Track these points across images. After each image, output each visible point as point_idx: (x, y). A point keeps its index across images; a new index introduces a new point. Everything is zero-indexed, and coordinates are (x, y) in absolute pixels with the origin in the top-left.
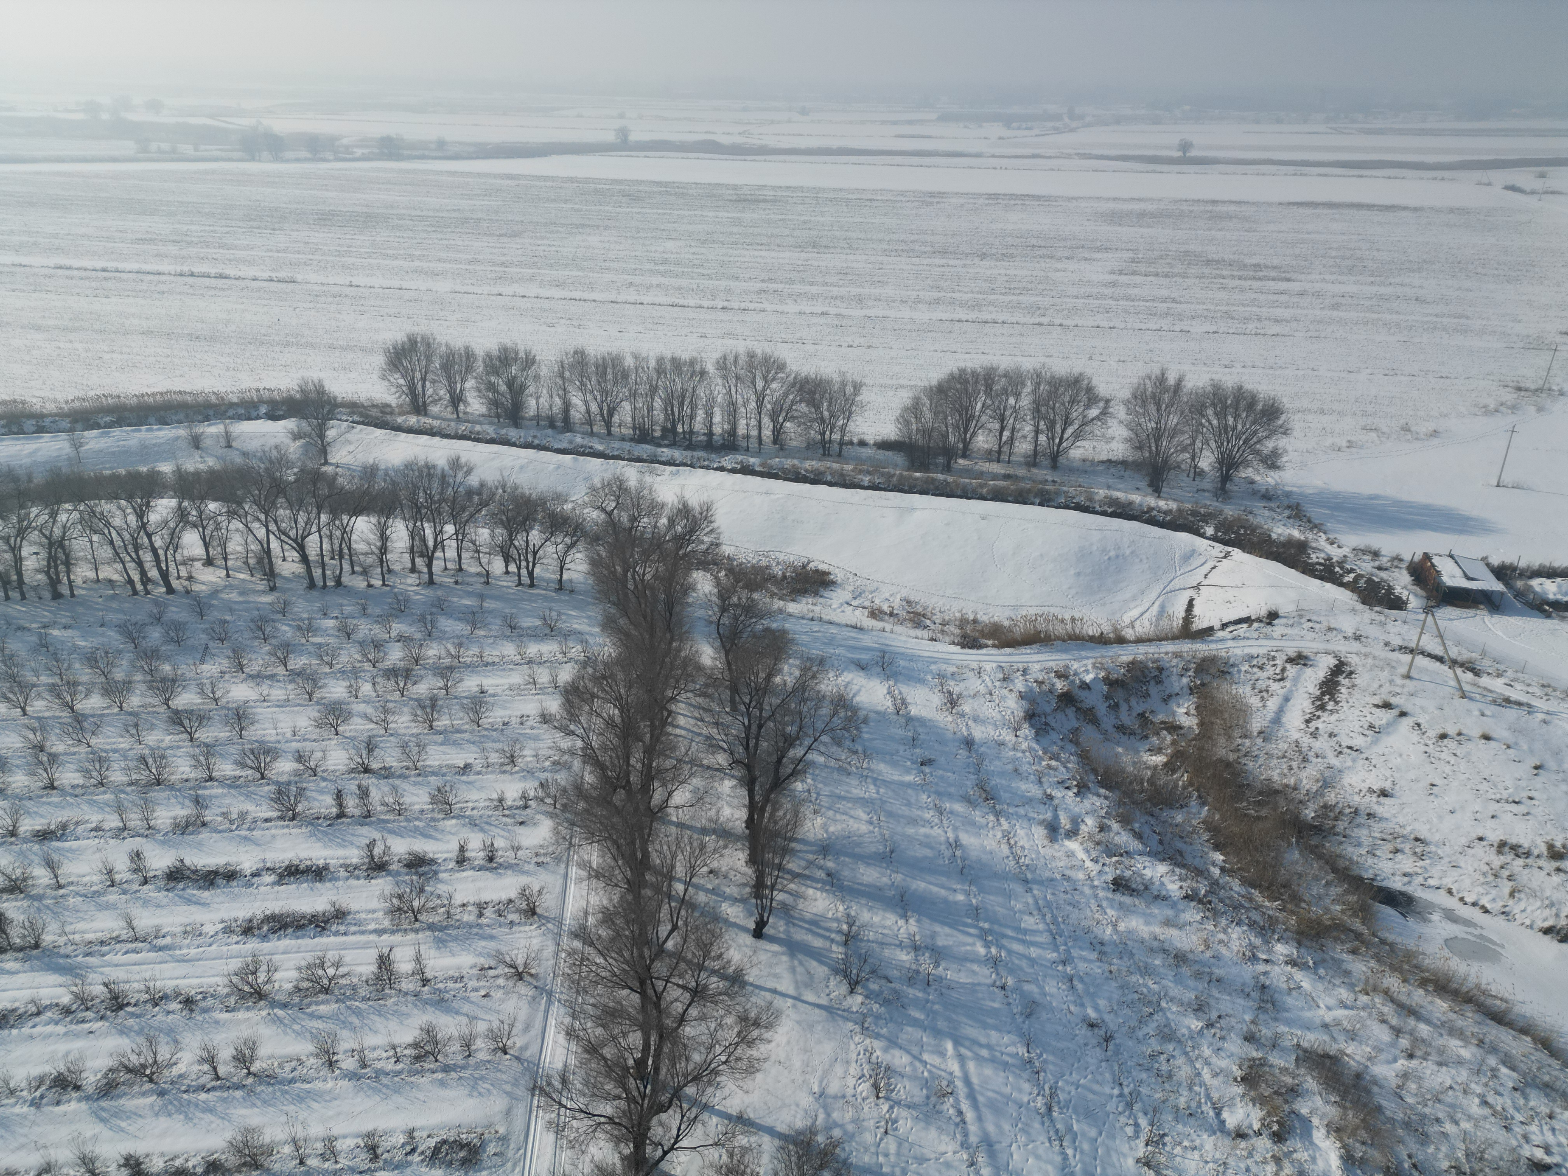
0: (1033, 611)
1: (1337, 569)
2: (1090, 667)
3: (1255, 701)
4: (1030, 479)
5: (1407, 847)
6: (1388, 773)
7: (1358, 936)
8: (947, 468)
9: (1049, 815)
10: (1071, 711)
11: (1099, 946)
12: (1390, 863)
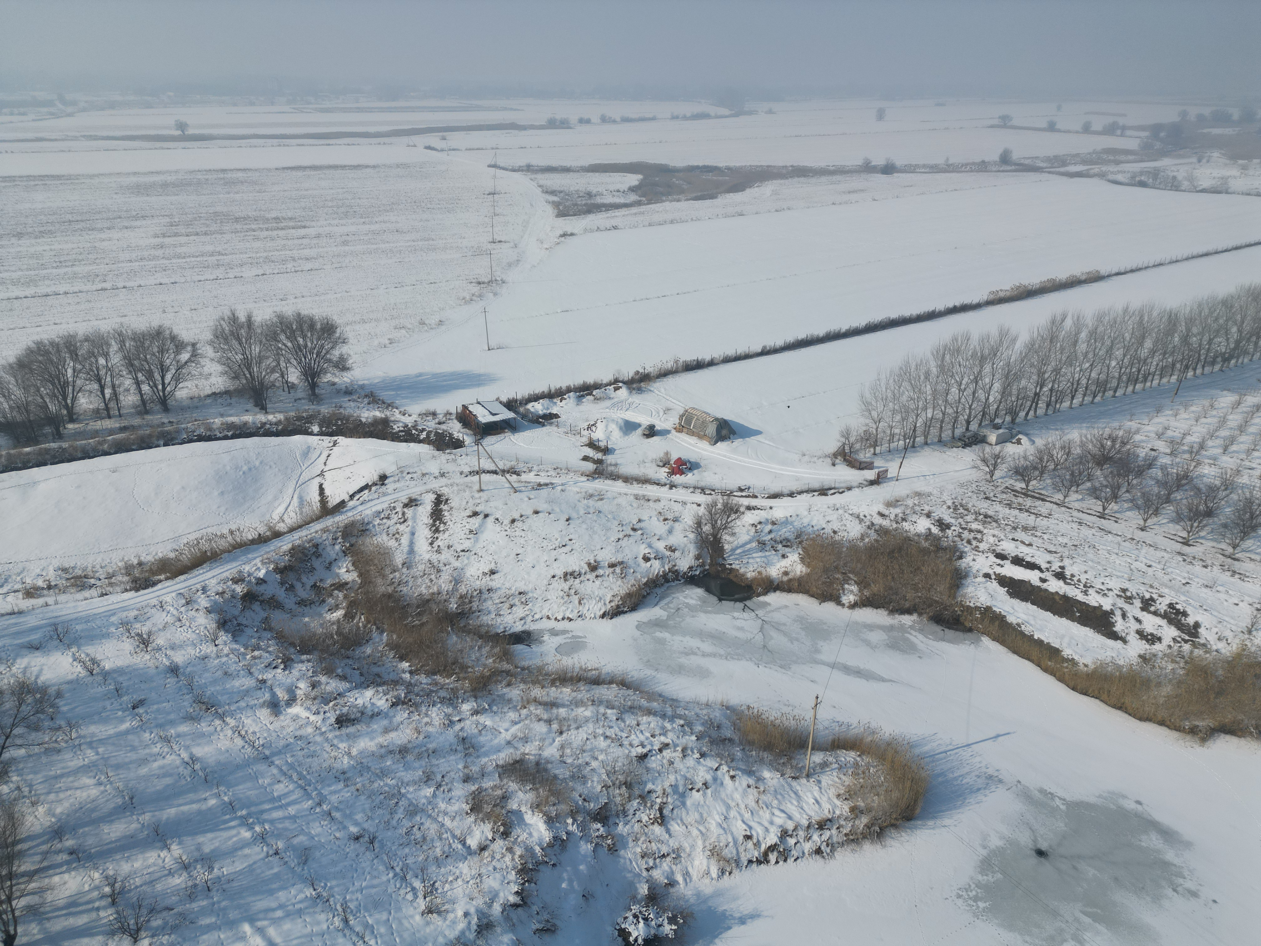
0: (192, 537)
1: (414, 432)
2: (259, 565)
3: (392, 543)
4: (147, 425)
5: (516, 601)
6: (490, 558)
7: (508, 673)
8: (58, 436)
9: (267, 696)
10: (256, 606)
11: (343, 776)
12: (511, 616)
